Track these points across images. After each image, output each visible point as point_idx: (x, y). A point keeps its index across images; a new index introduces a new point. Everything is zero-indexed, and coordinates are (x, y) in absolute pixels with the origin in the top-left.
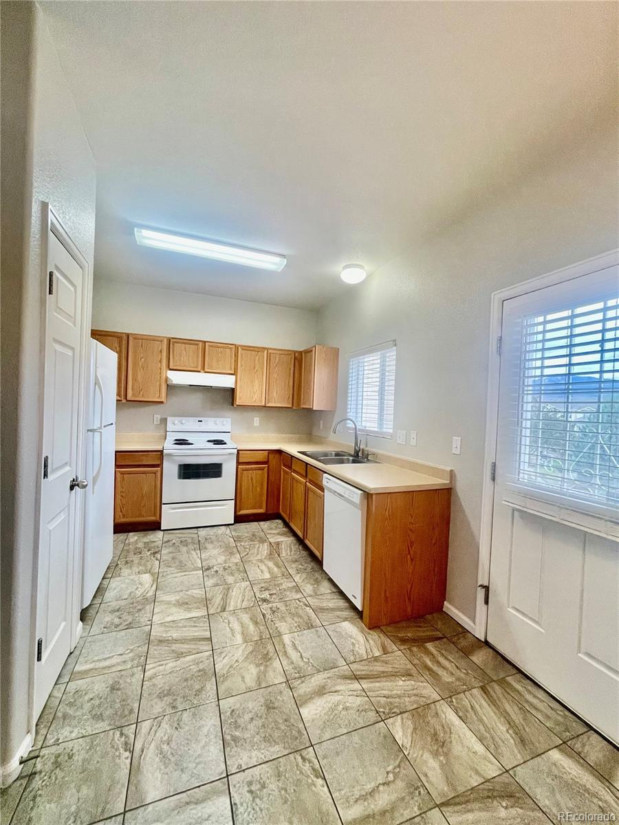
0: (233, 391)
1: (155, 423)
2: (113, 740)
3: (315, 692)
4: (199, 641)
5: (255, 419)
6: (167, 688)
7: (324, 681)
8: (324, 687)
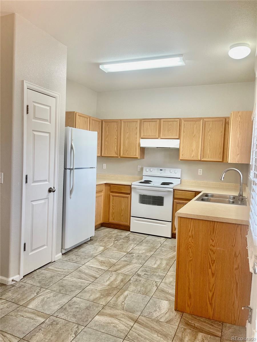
0: (177, 150)
1: (138, 170)
2: (37, 289)
3: (110, 314)
4: (92, 277)
5: (199, 169)
6: (64, 285)
7: (120, 314)
8: (116, 315)
